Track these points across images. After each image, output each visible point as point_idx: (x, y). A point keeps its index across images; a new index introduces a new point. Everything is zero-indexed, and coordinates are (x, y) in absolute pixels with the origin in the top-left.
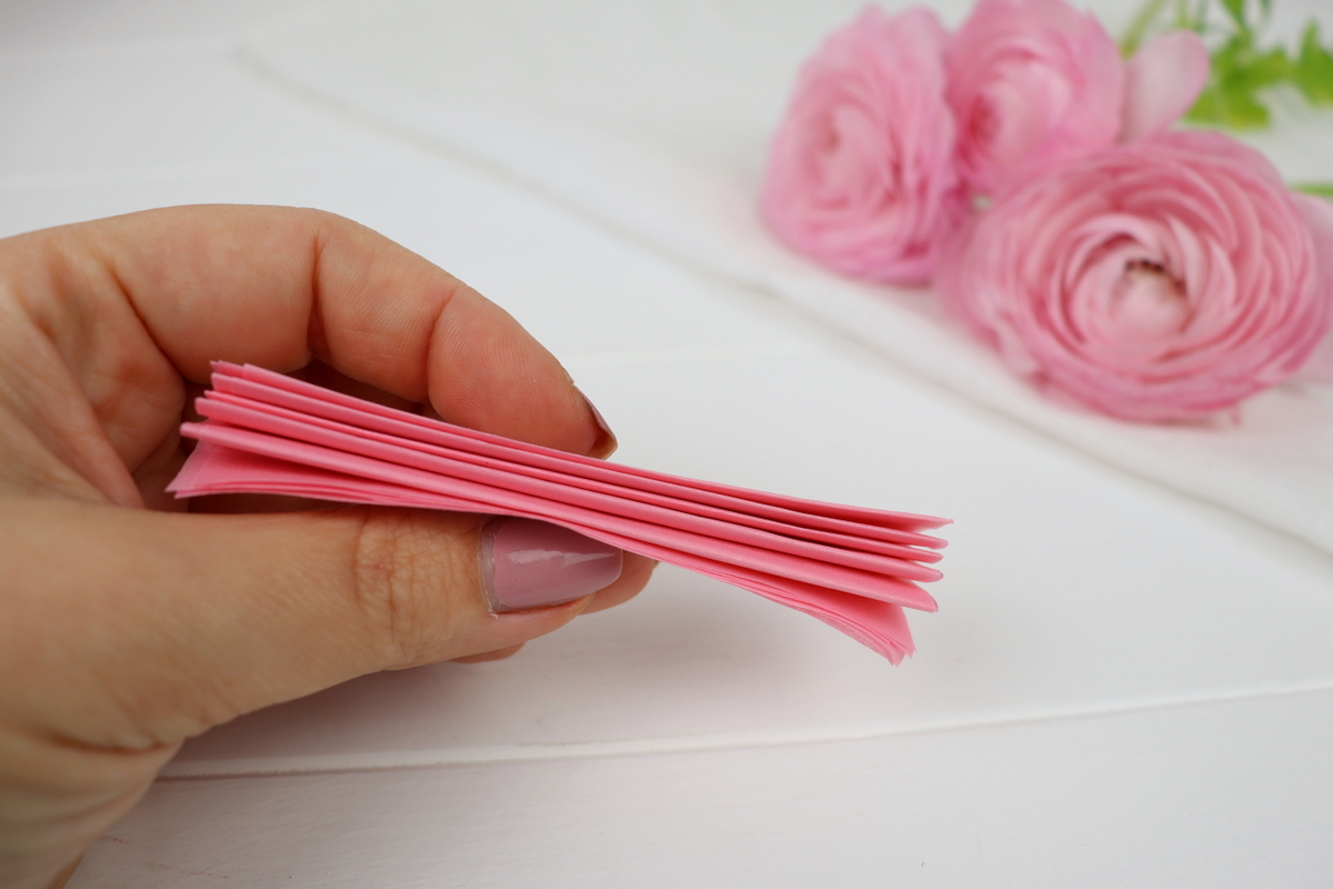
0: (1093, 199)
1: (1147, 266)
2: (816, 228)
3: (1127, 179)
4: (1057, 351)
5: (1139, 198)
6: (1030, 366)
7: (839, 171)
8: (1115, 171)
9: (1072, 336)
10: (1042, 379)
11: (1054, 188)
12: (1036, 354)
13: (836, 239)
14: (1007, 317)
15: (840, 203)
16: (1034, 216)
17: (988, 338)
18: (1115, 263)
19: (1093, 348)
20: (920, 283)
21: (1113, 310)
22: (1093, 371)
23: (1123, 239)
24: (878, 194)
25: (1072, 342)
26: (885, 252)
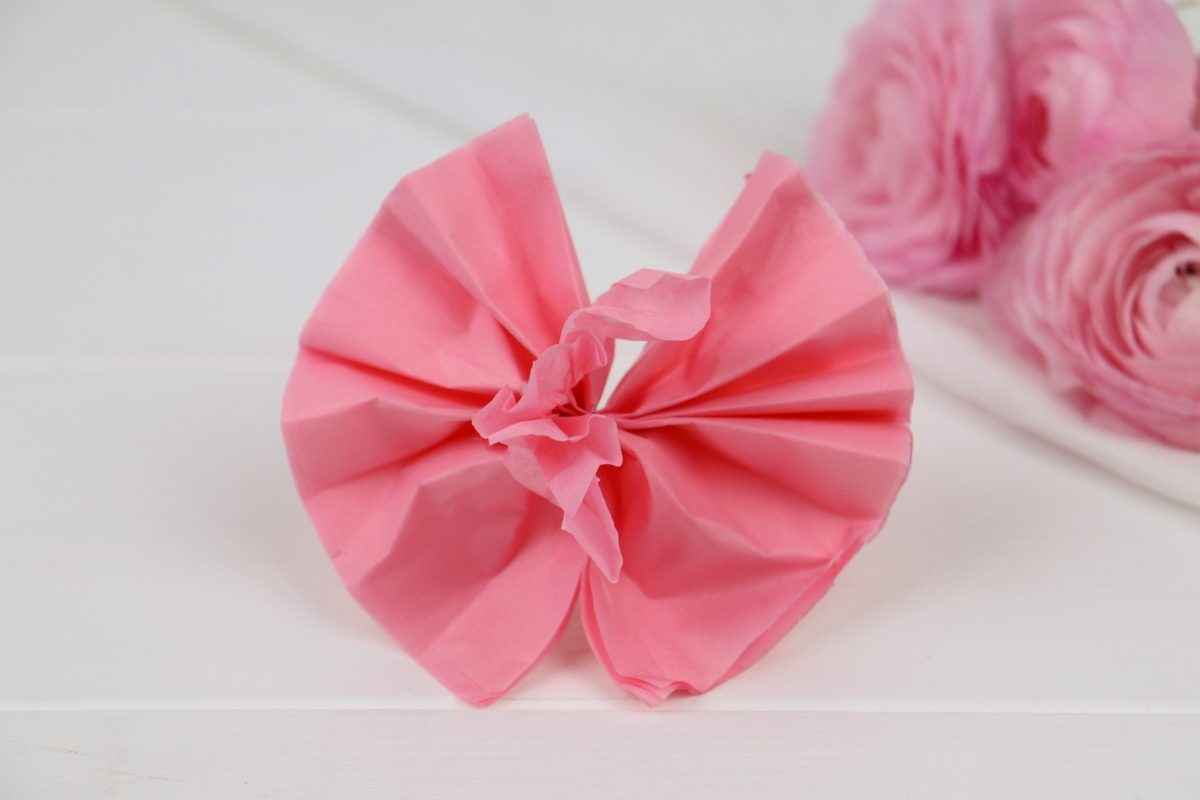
0: (1150, 192)
3: (1191, 171)
4: (1101, 366)
6: (1070, 382)
7: (883, 162)
8: (1176, 163)
9: (1117, 347)
10: (1087, 401)
11: (1104, 181)
12: (1080, 372)
13: (878, 239)
14: (1044, 326)
15: (880, 198)
16: (1078, 214)
17: (1032, 356)
18: (1165, 269)
19: (1138, 362)
20: (967, 294)
22: (1134, 386)
23: (1174, 241)
24: (921, 187)
25: (1118, 355)
26: (932, 255)
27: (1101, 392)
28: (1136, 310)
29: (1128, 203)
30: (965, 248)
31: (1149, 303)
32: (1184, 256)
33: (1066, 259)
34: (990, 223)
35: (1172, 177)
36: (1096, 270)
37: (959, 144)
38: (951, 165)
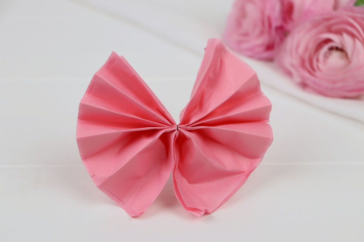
0: (321, 28)
1: (337, 49)
2: (240, 42)
3: (332, 22)
4: (307, 75)
5: (335, 28)
6: (299, 80)
7: (247, 24)
8: (327, 20)
9: (312, 70)
10: (304, 85)
11: (308, 25)
12: (302, 77)
13: (245, 46)
14: (293, 66)
15: (246, 34)
17: (289, 74)
18: (325, 48)
19: (318, 73)
20: (270, 60)
21: (325, 62)
22: (317, 80)
23: (328, 41)
24: (258, 31)
25: (312, 72)
26: (260, 49)
27: (308, 82)
28: (318, 60)
29: (315, 31)
30: (270, 47)
31: (321, 57)
32: (330, 45)
33: (298, 46)
34: (277, 40)
35: (327, 24)
36: (306, 50)
37: (269, 19)
38: (267, 24)
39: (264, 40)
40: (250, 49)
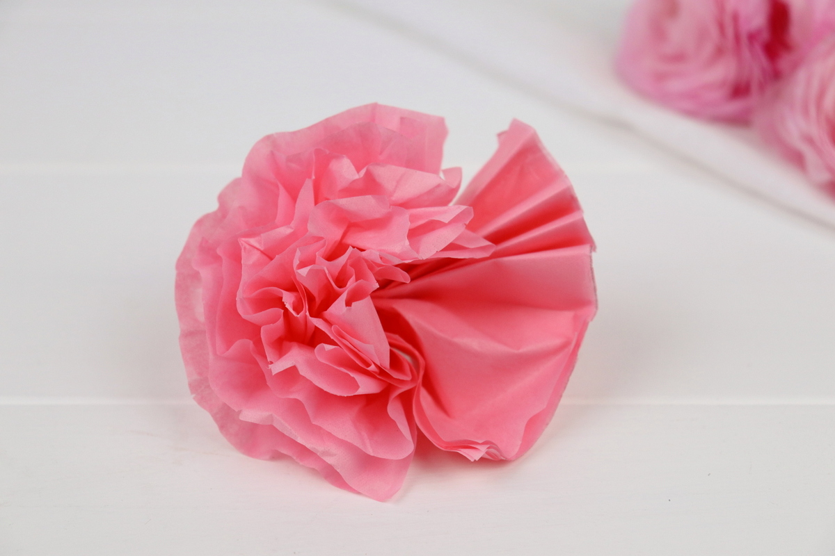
2: (660, 77)
6: (825, 177)
7: (680, 33)
14: (810, 140)
15: (679, 58)
17: (796, 159)
24: (709, 48)
26: (717, 95)
30: (739, 90)
37: (736, 18)
38: (730, 31)
39: (724, 71)
40: (692, 95)
